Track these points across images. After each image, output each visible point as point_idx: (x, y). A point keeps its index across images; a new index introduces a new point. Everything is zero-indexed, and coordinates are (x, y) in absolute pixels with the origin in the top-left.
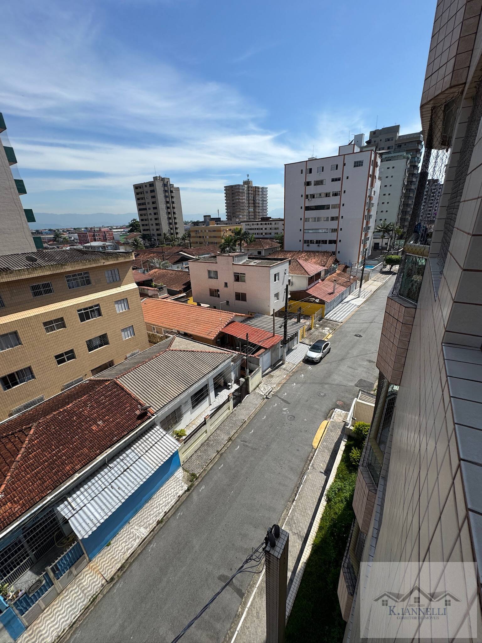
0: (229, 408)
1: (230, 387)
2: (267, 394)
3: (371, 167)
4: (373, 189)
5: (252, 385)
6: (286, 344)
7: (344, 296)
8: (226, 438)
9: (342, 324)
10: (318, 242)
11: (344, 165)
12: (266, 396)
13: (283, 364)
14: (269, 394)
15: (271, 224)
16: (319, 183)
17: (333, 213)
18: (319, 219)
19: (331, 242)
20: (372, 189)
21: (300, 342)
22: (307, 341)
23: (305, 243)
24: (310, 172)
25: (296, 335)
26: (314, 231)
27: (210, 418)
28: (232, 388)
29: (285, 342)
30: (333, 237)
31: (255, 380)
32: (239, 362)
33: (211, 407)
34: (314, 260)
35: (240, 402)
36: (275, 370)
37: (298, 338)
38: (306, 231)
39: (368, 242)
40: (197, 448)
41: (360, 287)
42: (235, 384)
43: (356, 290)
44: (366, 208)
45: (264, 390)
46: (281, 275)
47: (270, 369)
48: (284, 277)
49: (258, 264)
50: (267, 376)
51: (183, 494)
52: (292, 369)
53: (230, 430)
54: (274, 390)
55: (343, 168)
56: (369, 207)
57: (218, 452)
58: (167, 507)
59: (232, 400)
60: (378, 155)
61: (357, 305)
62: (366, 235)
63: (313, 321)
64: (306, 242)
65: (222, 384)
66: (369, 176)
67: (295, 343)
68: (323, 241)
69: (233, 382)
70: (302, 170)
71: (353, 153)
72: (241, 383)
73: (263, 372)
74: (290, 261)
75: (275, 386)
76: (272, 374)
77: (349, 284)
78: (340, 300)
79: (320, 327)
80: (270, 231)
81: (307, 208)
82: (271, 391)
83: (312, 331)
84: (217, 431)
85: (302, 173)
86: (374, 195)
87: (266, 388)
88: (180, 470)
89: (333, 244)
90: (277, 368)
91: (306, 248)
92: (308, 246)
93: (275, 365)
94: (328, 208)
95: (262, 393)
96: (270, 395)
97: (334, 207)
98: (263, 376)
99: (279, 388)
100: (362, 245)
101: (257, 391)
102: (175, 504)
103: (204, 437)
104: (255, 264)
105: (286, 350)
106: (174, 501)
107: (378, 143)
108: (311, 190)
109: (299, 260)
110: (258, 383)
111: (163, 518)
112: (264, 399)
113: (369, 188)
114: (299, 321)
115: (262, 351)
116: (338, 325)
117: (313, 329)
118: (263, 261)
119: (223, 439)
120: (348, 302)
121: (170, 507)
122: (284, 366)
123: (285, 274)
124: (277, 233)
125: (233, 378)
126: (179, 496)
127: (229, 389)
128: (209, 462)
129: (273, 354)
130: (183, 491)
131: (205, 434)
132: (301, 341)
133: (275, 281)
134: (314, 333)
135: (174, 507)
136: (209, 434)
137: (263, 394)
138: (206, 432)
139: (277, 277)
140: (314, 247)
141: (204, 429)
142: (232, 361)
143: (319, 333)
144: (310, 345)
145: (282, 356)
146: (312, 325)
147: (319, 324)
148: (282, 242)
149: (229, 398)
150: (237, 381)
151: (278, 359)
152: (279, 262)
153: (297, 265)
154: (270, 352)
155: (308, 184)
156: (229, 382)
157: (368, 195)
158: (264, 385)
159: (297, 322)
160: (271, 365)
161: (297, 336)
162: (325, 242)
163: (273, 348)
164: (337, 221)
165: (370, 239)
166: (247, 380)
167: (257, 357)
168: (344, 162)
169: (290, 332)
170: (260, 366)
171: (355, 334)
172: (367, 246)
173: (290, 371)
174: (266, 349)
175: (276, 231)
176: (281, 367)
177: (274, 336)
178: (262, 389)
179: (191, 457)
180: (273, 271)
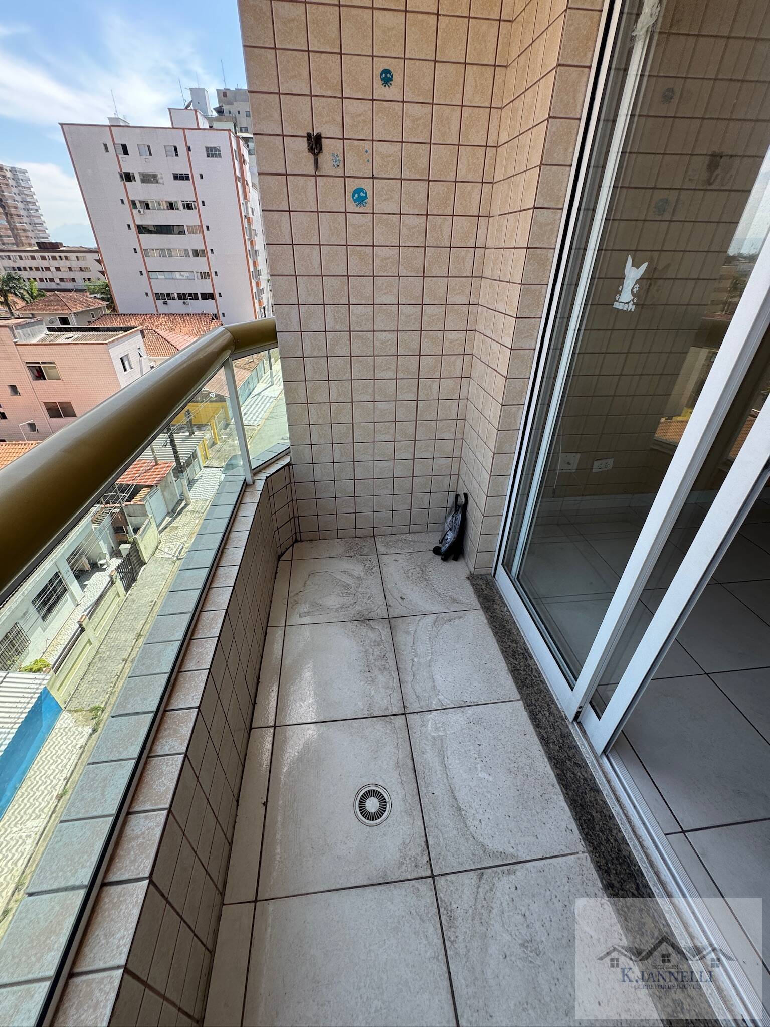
0: (118, 595)
1: (104, 567)
2: (177, 553)
3: (236, 163)
4: (249, 205)
5: (145, 548)
6: (182, 472)
7: (251, 387)
8: (132, 636)
9: (259, 427)
10: (182, 297)
11: (189, 149)
12: (177, 556)
13: (186, 505)
14: (180, 553)
15: (67, 258)
16: (149, 178)
17: (193, 241)
18: (169, 253)
19: (206, 297)
20: (246, 203)
21: (204, 467)
22: (215, 463)
23: (158, 299)
24: (126, 152)
25: (194, 456)
26: (168, 276)
27: (89, 619)
28: (109, 566)
29: (179, 470)
30: (204, 287)
31: (147, 541)
32: (107, 521)
33: (82, 608)
34: (186, 330)
35: (134, 580)
36: (177, 517)
37: (198, 460)
38: (152, 275)
39: (264, 296)
40: (81, 673)
41: (271, 369)
42: (114, 559)
43: (266, 374)
44: (247, 238)
45: (169, 549)
46: (134, 358)
47: (168, 519)
48: (140, 361)
49: (76, 339)
50: (166, 530)
51: (87, 741)
52: (205, 507)
53: (134, 623)
54: (187, 545)
55: (188, 155)
56: (251, 235)
57: (125, 661)
58: (65, 771)
59: (118, 581)
60: (242, 143)
61: (274, 396)
62: (258, 284)
63: (216, 431)
64: (158, 296)
65: (87, 567)
66: (237, 179)
67: (197, 469)
68: (190, 295)
69: (108, 556)
70: (106, 146)
71: (198, 129)
72: (124, 553)
73: (158, 526)
74: (142, 332)
75: (186, 539)
76: (173, 524)
77: (253, 365)
78: (247, 392)
79: (228, 438)
80: (71, 275)
81: (142, 229)
82: (183, 548)
83: (217, 446)
84: (109, 635)
85: (107, 151)
86: (253, 215)
87: (171, 546)
88: (65, 715)
89: (210, 301)
90: (180, 513)
91: (163, 309)
92: (165, 304)
93: (174, 512)
94: (182, 233)
95: (168, 556)
96: (182, 553)
97: (193, 230)
98: (160, 532)
99: (193, 539)
100: (255, 301)
101: (158, 555)
102: (79, 760)
103: (89, 651)
104: (69, 341)
105: (186, 483)
106: (74, 758)
107: (235, 118)
108: (138, 191)
109: (157, 331)
110: (156, 544)
111: (64, 788)
112: (174, 562)
113: (242, 201)
114: (192, 433)
115: (144, 492)
116: (254, 430)
117: (219, 443)
118: (86, 333)
119: (126, 641)
120: (259, 394)
121: (72, 768)
122: (189, 508)
123: (141, 356)
124: (89, 280)
125: (105, 550)
126: (80, 748)
127: (104, 570)
128: (114, 680)
129: (166, 494)
130: (86, 737)
131: (88, 648)
132: (205, 465)
133: (125, 370)
134: (223, 449)
135: (79, 764)
136: (96, 644)
137: (171, 556)
138: (89, 642)
139: (126, 363)
140: (176, 306)
141: (84, 638)
142: (93, 522)
143: (230, 447)
144: (222, 467)
145: (182, 494)
146: (215, 437)
147: (226, 434)
148: (109, 299)
149: (112, 578)
150: (116, 553)
151: (176, 501)
152: (122, 334)
153: (158, 340)
154: (159, 492)
155: (128, 177)
156: (100, 559)
157: (243, 214)
158: (168, 544)
159: (190, 435)
160: (169, 513)
161: (197, 457)
162: (194, 297)
163: (163, 484)
164: (205, 258)
165: (265, 291)
166: (134, 543)
167: (139, 503)
168: (186, 143)
169: (184, 452)
170: (150, 516)
171: (281, 438)
172: (265, 304)
173: (202, 511)
174: (150, 487)
175: (86, 275)
176: (186, 510)
177: (157, 464)
178: (166, 550)
179: (77, 689)
180: (116, 352)
